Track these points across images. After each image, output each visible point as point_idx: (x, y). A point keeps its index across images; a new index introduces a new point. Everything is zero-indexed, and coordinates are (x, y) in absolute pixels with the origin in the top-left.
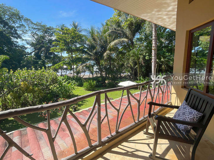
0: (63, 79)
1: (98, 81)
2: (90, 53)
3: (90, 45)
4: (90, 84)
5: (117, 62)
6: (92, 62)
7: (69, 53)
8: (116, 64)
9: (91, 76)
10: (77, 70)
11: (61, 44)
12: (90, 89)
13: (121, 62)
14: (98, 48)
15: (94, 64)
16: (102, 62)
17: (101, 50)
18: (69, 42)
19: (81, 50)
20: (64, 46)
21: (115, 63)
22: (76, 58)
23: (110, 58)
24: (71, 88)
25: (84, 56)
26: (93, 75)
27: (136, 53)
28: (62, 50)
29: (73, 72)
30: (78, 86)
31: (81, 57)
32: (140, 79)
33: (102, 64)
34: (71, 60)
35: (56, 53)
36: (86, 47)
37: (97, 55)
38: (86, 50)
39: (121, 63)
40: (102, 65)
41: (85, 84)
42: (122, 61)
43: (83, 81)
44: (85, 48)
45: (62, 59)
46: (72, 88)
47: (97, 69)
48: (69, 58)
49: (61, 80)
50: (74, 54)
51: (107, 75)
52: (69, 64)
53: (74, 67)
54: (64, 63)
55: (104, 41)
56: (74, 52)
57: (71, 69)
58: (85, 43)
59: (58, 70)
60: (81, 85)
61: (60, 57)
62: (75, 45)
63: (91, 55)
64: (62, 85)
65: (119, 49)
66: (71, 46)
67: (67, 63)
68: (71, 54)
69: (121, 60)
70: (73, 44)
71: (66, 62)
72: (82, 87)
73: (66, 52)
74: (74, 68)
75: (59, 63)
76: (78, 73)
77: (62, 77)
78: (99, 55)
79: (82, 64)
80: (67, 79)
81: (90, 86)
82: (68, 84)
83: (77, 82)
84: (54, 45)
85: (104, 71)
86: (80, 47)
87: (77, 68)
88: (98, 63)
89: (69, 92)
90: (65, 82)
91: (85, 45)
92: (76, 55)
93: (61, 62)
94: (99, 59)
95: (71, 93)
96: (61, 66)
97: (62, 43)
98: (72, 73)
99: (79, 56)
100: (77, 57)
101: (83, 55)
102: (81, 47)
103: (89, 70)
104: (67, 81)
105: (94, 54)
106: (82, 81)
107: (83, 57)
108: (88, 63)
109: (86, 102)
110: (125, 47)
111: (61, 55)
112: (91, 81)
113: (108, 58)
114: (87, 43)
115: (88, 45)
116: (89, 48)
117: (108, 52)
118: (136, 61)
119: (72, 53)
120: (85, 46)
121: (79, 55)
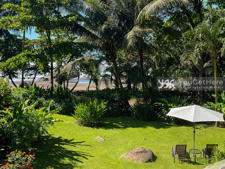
0: (25, 96)
1: (111, 102)
2: (93, 32)
3: (92, 13)
4: (92, 109)
5: (157, 54)
6: (95, 54)
7: (41, 31)
8: (153, 58)
9: (93, 88)
10: (59, 72)
11: (22, 8)
12: (91, 123)
13: (168, 54)
14: (113, 20)
15: (101, 59)
16: (122, 54)
17: (120, 25)
18: (42, 6)
19: (70, 24)
20: (31, 14)
21: (151, 57)
22: (58, 43)
23: (140, 44)
24: (43, 122)
25: (79, 39)
26: (97, 84)
27: (211, 30)
28: (26, 24)
29: (49, 77)
30: (61, 113)
31: (70, 41)
32: (221, 97)
33: (120, 59)
34: (46, 49)
35: (11, 32)
36: (83, 17)
37: (110, 38)
38: (83, 24)
39: (167, 56)
40: (121, 61)
41: (80, 109)
42: (171, 51)
43: (74, 101)
44: (81, 20)
45: (26, 46)
46: (46, 120)
47: (107, 70)
48: (42, 43)
49: (21, 98)
50: (54, 35)
51: (132, 85)
52: (41, 58)
53: (52, 64)
54: (29, 56)
55: (128, 3)
56: (54, 28)
57: (46, 70)
58: (82, 8)
59: (16, 70)
60: (68, 111)
61: (21, 40)
62: (56, 12)
63: (95, 36)
64: (21, 112)
65: (163, 23)
66: (47, 14)
67: (36, 56)
68: (47, 32)
69: (167, 48)
70: (52, 9)
71: (33, 52)
72: (71, 115)
73: (34, 29)
74: (52, 68)
75: (16, 55)
76: (62, 79)
77: (24, 91)
78: (115, 36)
79: (72, 57)
80: (35, 94)
81: (91, 114)
82: (37, 107)
83: (59, 102)
84: (7, 13)
85: (123, 76)
86: (68, 16)
87: (60, 66)
88: (111, 57)
89: (37, 130)
90: (29, 104)
91: (81, 13)
92: (58, 36)
93: (22, 54)
94: (113, 46)
95: (43, 133)
96: (22, 62)
97: (26, 7)
98: (47, 79)
99: (66, 39)
100: (60, 40)
101: (76, 36)
102: (71, 16)
103: (90, 72)
104: (36, 100)
105: (101, 33)
106: (71, 102)
107: (75, 41)
108: (87, 55)
109: (80, 158)
110: (177, 18)
111: (22, 35)
112: (95, 102)
113: (136, 44)
114: (87, 7)
115: (88, 12)
116: (90, 19)
117: (137, 28)
118: (211, 51)
119: (50, 32)
120: (80, 16)
121: (64, 35)
